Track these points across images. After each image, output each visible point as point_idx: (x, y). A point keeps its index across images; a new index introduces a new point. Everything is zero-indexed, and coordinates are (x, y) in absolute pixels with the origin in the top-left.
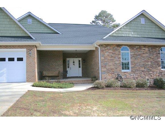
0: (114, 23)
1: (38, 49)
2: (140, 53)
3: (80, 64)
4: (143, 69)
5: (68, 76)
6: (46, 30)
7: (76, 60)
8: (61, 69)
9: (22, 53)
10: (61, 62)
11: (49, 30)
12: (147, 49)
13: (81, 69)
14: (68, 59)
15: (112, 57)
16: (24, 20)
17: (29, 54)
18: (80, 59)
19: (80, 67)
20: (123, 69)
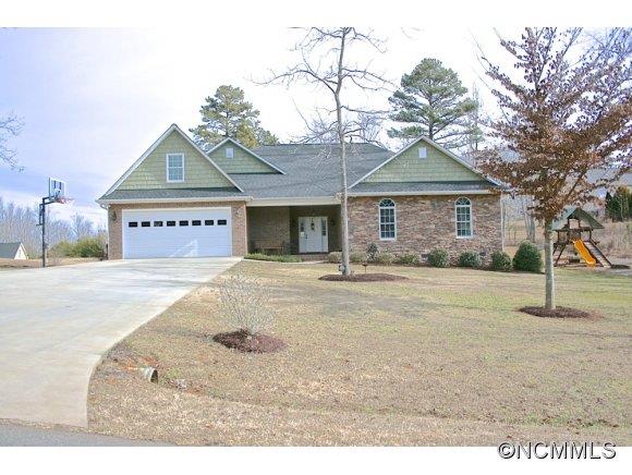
0: (465, 96)
1: (248, 205)
2: (414, 209)
3: (324, 228)
4: (420, 236)
5: (301, 250)
6: (259, 169)
7: (318, 221)
8: (287, 238)
9: (225, 212)
10: (286, 225)
11: (264, 167)
12: (428, 202)
13: (326, 237)
14: (300, 219)
15: (363, 217)
16: (221, 151)
17: (235, 214)
18: (325, 218)
19: (324, 234)
20: (383, 236)
